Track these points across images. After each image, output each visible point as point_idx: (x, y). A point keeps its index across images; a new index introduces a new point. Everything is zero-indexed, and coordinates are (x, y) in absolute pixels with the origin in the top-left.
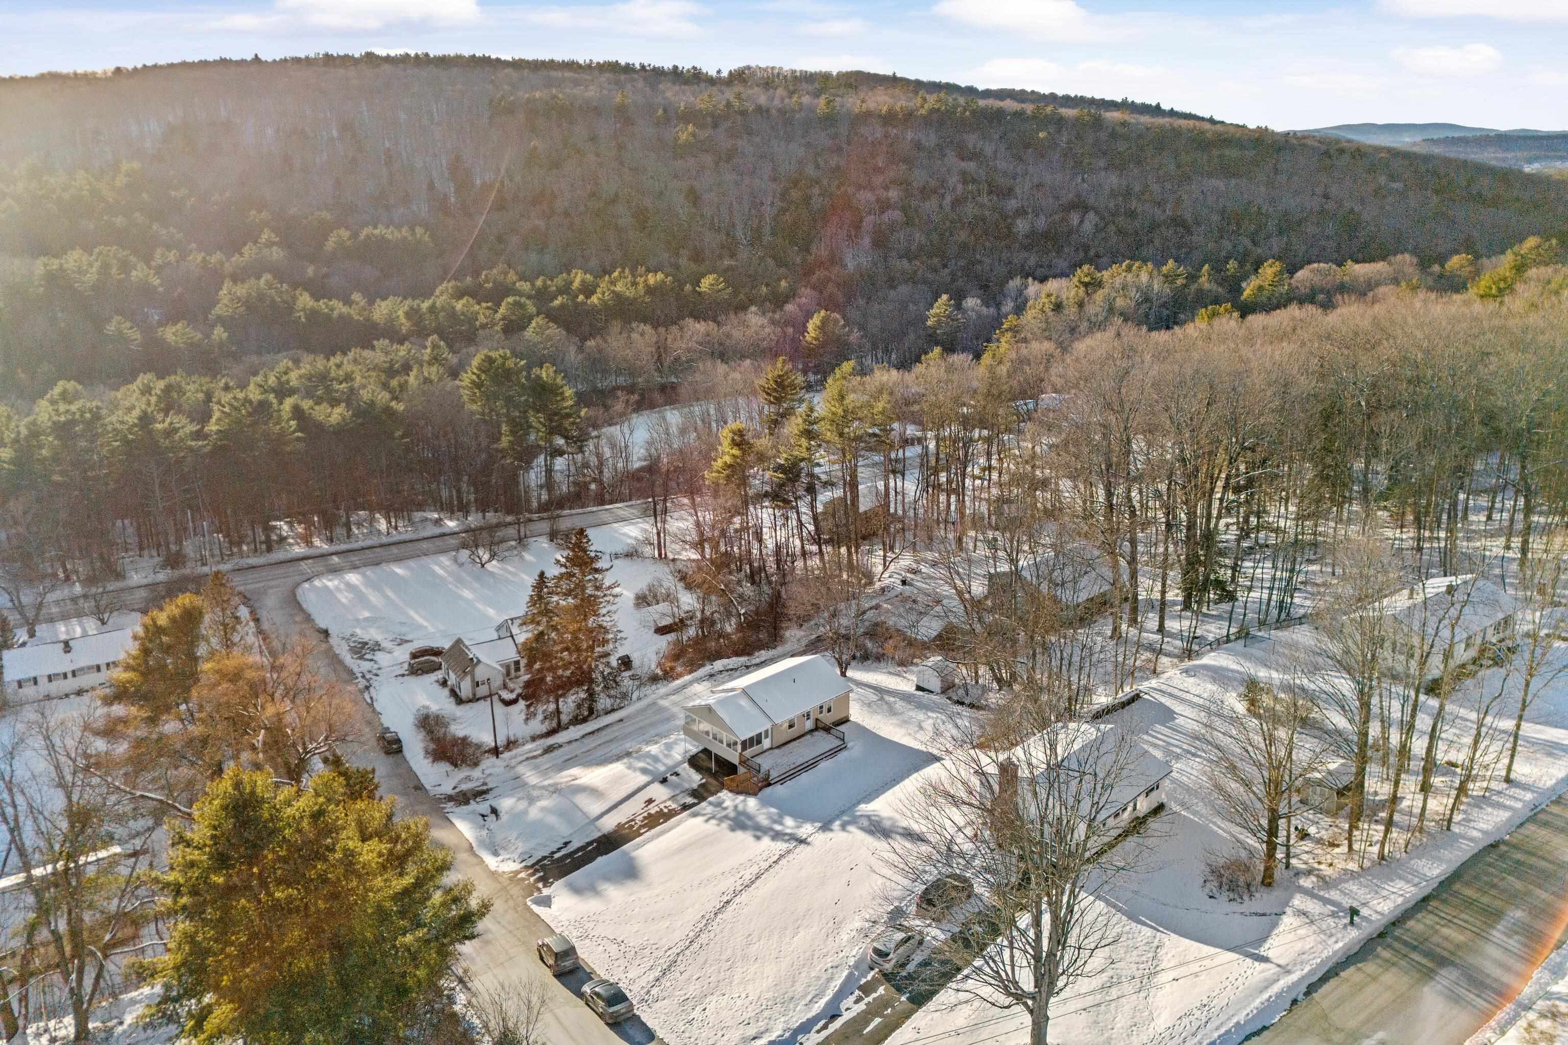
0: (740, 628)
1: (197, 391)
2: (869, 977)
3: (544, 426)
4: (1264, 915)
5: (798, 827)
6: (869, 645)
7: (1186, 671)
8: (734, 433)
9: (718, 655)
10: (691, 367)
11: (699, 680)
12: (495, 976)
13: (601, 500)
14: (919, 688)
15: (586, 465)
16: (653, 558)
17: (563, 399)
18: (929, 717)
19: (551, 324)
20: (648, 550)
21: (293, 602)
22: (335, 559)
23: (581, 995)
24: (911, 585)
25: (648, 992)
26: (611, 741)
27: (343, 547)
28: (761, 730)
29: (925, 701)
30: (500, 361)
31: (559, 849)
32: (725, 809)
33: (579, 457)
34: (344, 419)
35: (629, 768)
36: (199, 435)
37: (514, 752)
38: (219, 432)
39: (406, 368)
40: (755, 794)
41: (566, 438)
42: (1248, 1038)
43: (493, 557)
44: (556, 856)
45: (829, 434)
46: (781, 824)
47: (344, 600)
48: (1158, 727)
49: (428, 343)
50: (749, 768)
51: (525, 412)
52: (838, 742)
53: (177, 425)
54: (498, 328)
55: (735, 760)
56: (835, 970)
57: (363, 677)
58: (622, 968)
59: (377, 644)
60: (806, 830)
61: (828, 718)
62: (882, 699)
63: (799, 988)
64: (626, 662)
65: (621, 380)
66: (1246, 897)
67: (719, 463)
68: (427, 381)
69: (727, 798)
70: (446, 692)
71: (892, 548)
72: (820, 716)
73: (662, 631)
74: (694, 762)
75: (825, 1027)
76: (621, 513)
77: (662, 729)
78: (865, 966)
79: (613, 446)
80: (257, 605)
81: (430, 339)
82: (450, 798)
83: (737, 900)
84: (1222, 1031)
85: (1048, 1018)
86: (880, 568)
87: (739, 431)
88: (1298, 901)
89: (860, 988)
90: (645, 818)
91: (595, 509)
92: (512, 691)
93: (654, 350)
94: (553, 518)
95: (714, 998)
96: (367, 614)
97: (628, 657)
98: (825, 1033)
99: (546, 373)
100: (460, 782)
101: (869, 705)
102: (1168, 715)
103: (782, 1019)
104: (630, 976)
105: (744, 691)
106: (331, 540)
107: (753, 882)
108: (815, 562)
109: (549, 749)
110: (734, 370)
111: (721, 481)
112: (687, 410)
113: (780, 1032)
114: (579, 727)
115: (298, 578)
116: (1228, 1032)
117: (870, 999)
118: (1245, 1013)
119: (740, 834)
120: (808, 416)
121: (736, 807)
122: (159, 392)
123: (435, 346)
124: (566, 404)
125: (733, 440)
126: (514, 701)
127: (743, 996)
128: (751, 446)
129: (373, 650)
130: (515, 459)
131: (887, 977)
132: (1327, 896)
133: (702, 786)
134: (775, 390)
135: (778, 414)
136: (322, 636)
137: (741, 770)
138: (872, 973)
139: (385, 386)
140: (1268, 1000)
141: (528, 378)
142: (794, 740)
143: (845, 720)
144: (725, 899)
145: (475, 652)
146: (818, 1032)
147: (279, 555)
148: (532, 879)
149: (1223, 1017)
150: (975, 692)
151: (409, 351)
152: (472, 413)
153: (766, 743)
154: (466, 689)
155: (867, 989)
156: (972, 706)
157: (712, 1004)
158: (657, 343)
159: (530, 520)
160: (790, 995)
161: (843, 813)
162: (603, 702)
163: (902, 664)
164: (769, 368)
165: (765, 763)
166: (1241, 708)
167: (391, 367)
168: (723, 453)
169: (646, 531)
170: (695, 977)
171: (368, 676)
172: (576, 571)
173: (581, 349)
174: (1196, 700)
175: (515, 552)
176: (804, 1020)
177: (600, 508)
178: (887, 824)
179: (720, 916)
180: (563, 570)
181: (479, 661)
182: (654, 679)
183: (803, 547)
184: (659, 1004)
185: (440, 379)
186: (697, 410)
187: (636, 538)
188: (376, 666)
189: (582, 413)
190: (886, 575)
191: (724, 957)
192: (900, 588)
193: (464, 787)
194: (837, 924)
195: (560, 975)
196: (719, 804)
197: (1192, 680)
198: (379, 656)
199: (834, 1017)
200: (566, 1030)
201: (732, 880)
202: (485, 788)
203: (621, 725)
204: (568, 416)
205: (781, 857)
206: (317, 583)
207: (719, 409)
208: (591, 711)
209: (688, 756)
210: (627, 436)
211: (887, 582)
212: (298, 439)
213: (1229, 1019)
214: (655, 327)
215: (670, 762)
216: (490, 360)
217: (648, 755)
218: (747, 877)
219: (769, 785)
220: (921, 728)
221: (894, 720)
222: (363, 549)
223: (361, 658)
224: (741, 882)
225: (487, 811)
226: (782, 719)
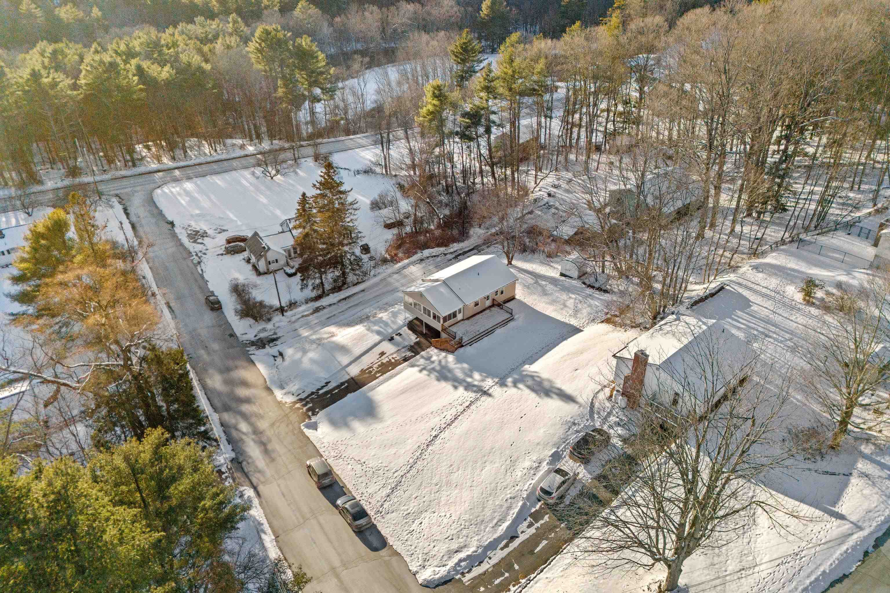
0: (439, 226)
1: (74, 54)
2: (538, 507)
3: (307, 80)
4: (834, 474)
5: (483, 380)
6: (527, 240)
7: (756, 268)
8: (435, 88)
9: (425, 246)
10: (405, 36)
11: (413, 263)
12: (279, 486)
13: (348, 132)
14: (562, 275)
15: (337, 107)
16: (382, 174)
17: (317, 62)
18: (570, 298)
19: (311, 6)
20: (378, 170)
21: (151, 202)
22: (177, 173)
23: (336, 507)
24: (553, 196)
25: (382, 505)
26: (357, 305)
27: (182, 164)
28: (457, 309)
29: (567, 285)
30: (273, 33)
31: (323, 387)
32: (433, 362)
33: (332, 102)
34: (171, 75)
35: (368, 330)
36: (75, 87)
37: (295, 311)
38: (86, 84)
39: (216, 37)
40: (452, 352)
41: (322, 89)
42: (832, 585)
43: (278, 172)
44: (321, 392)
45: (501, 89)
46: (471, 377)
47: (183, 202)
48: (739, 313)
49: (230, 20)
50: (449, 334)
51: (293, 70)
52: (507, 316)
53: (58, 80)
54: (276, 9)
55: (439, 329)
56: (513, 501)
57: (197, 255)
58: (364, 484)
59: (205, 232)
60: (489, 383)
61: (500, 298)
62: (536, 282)
63: (488, 513)
64: (366, 249)
65: (359, 46)
66: (818, 458)
67: (423, 111)
68: (229, 47)
69: (434, 353)
70: (250, 267)
71: (540, 170)
72: (496, 297)
73: (389, 226)
74: (411, 326)
75: (506, 546)
76: (360, 141)
77: (388, 299)
78: (534, 498)
79: (354, 94)
80: (128, 204)
81: (231, 16)
82: (253, 343)
83: (442, 435)
84: (813, 578)
85: (681, 571)
86: (533, 184)
87: (438, 86)
88: (862, 465)
89: (531, 515)
90: (379, 366)
91: (343, 138)
92: (292, 268)
93: (379, 24)
94: (316, 145)
95: (427, 514)
96: (197, 212)
97: (367, 245)
98: (507, 551)
99: (305, 42)
100: (259, 332)
101: (528, 288)
102: (746, 303)
103: (476, 538)
104: (370, 491)
105: (445, 282)
106: (173, 158)
107: (452, 422)
108: (488, 180)
109: (317, 310)
110: (433, 39)
111: (426, 124)
112: (402, 68)
113: (474, 549)
114: (336, 294)
115: (152, 186)
116: (817, 579)
117: (538, 525)
118: (829, 563)
119: (443, 384)
120: (488, 75)
121: (440, 362)
122: (49, 55)
123: (235, 22)
124: (320, 65)
125: (434, 93)
126: (294, 274)
127: (448, 516)
128: (446, 98)
129: (203, 236)
130: (289, 104)
131: (551, 508)
132: (882, 461)
133: (417, 343)
134: (461, 53)
135: (463, 71)
136: (169, 226)
137: (444, 335)
138: (540, 504)
139: (200, 51)
140: (846, 552)
141: (294, 46)
142: (478, 313)
143: (513, 298)
144: (434, 433)
145: (267, 242)
146: (502, 549)
147: (141, 169)
148: (305, 409)
149: (812, 566)
150: (602, 279)
151: (218, 26)
152: (259, 71)
153: (460, 317)
154: (262, 266)
155: (536, 516)
156: (599, 289)
157: (427, 518)
158: (381, 19)
159: (302, 146)
160: (481, 518)
161: (513, 370)
162: (351, 278)
163: (549, 256)
164: (457, 37)
165: (459, 331)
166: (799, 297)
167: (206, 37)
168: (427, 103)
169: (377, 155)
170: (414, 496)
171: (200, 255)
172: (327, 192)
173: (331, 24)
174: (764, 290)
175: (292, 170)
176: (492, 540)
177: (347, 137)
178: (546, 384)
179: (430, 448)
180: (319, 192)
181: (269, 249)
182: (385, 261)
183: (481, 167)
184: (389, 516)
185: (238, 46)
186: (408, 67)
187: (370, 161)
188: (205, 248)
189: (332, 71)
190: (537, 189)
191: (434, 481)
192: (546, 199)
193: (262, 335)
194: (513, 462)
195: (323, 488)
196: (428, 358)
197: (761, 275)
198: (206, 240)
199: (513, 538)
200: (326, 534)
201: (437, 419)
202: (275, 336)
203: (362, 294)
204: (322, 73)
205: (472, 403)
206: (166, 189)
207: (424, 67)
208: (344, 283)
209: (407, 322)
210: (362, 87)
211: (538, 194)
212: (141, 90)
213: (816, 568)
214: (380, 8)
215: (395, 327)
216: (268, 33)
217: (381, 320)
218: (449, 417)
219: (462, 346)
220: (565, 306)
221: (545, 299)
222: (195, 165)
223: (195, 242)
224: (444, 421)
225: (277, 354)
226: (470, 301)
